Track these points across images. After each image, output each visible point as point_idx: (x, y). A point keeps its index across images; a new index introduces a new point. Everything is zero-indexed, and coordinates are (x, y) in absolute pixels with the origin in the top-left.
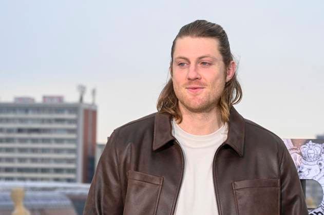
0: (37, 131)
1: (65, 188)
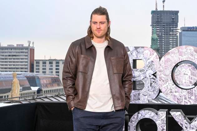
0: (15, 55)
1: (24, 74)
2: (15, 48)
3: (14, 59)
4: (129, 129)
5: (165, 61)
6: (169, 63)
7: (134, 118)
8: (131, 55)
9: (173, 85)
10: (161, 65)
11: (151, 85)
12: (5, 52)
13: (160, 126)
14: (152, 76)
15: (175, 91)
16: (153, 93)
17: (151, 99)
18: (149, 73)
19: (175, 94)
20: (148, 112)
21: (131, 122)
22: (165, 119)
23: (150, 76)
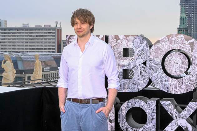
1: (52, 54)
2: (43, 29)
3: (42, 39)
4: (119, 118)
5: (155, 50)
6: (159, 52)
7: (124, 107)
8: (121, 44)
9: (163, 74)
10: (151, 54)
11: (141, 74)
12: (33, 33)
13: (150, 115)
14: (142, 65)
15: (165, 80)
16: (143, 82)
17: (141, 88)
18: (139, 62)
19: (165, 82)
20: (138, 101)
21: (121, 111)
22: (155, 108)
23: (140, 65)
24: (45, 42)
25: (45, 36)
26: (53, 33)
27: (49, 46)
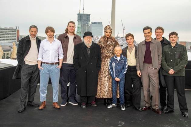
2: (9, 30)
3: (9, 35)
12: (3, 31)
24: (10, 36)
25: (10, 33)
26: (15, 32)
27: (13, 38)
